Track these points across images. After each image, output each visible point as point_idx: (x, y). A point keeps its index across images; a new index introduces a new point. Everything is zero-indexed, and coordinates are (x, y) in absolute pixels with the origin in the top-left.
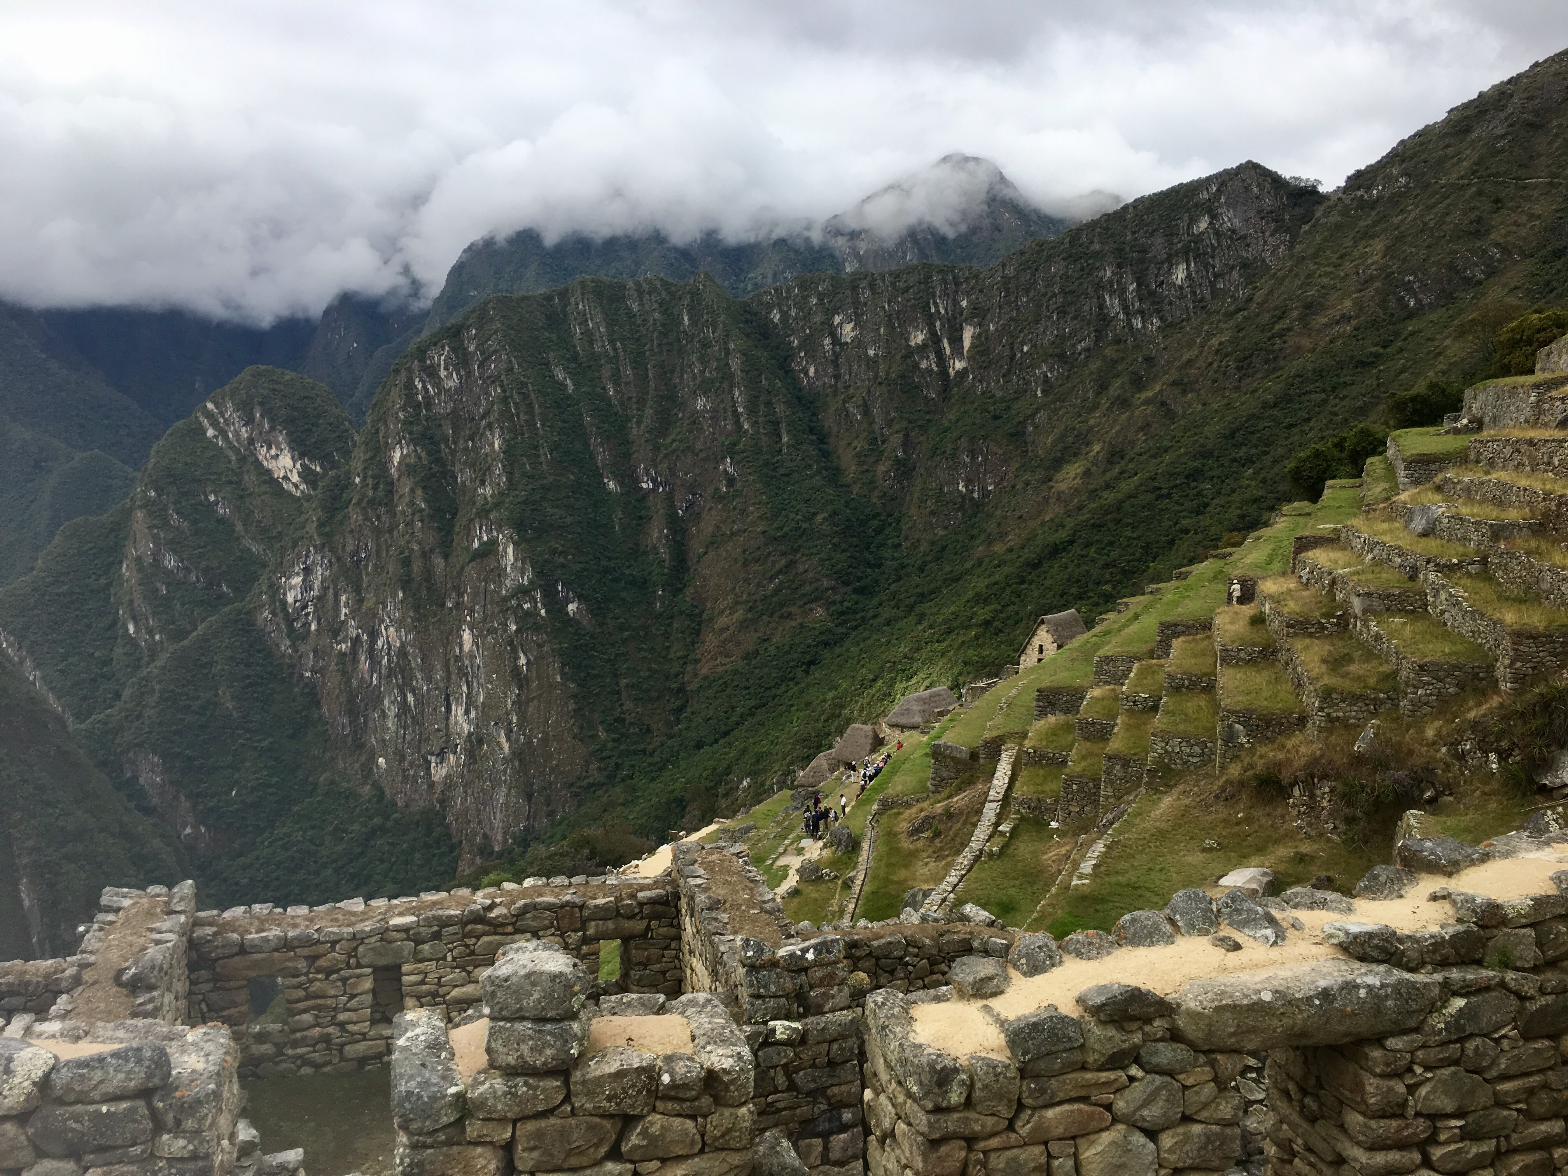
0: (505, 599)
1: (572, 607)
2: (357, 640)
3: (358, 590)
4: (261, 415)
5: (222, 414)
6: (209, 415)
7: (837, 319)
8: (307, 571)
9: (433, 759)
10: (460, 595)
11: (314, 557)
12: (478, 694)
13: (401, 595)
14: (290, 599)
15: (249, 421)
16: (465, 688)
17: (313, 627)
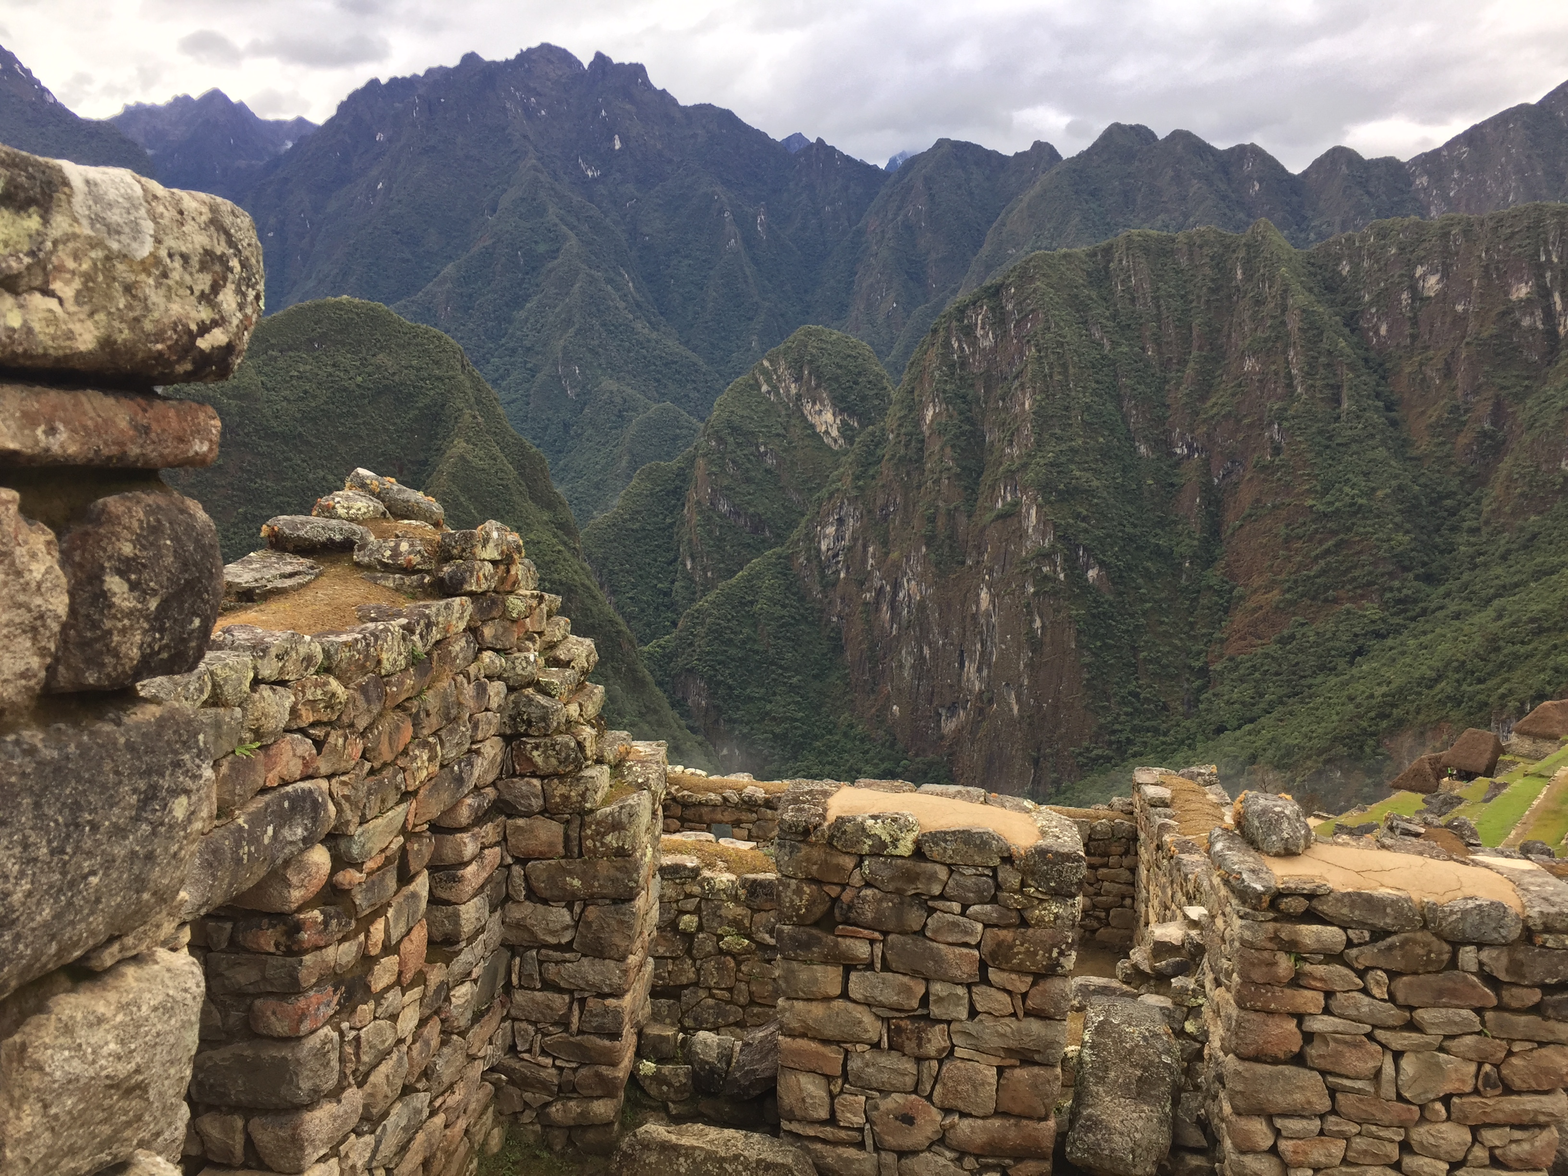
0: (1024, 562)
1: (1092, 574)
2: (880, 591)
3: (885, 543)
4: (810, 374)
5: (775, 371)
6: (765, 372)
7: (1419, 271)
8: (841, 521)
9: (943, 711)
10: (981, 554)
11: (848, 509)
12: (991, 653)
13: (924, 549)
14: (824, 547)
15: (798, 379)
16: (979, 646)
17: (842, 575)
